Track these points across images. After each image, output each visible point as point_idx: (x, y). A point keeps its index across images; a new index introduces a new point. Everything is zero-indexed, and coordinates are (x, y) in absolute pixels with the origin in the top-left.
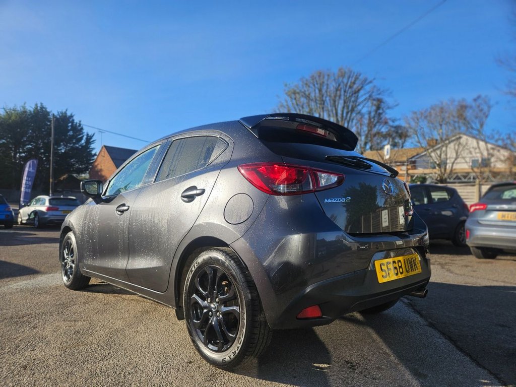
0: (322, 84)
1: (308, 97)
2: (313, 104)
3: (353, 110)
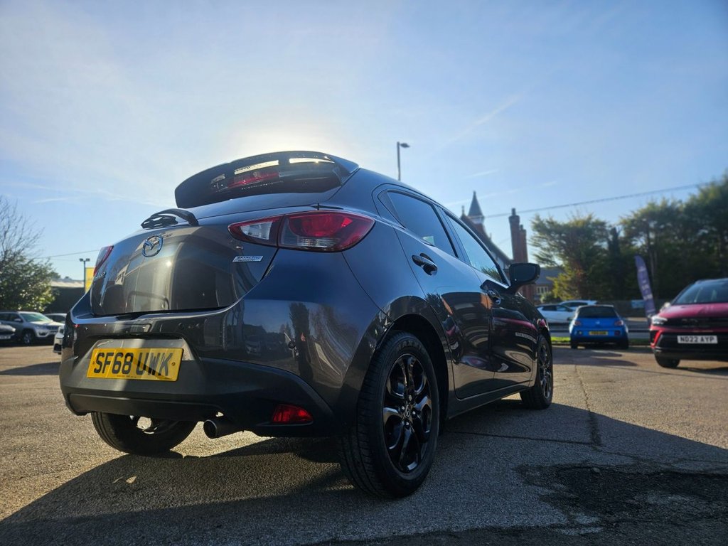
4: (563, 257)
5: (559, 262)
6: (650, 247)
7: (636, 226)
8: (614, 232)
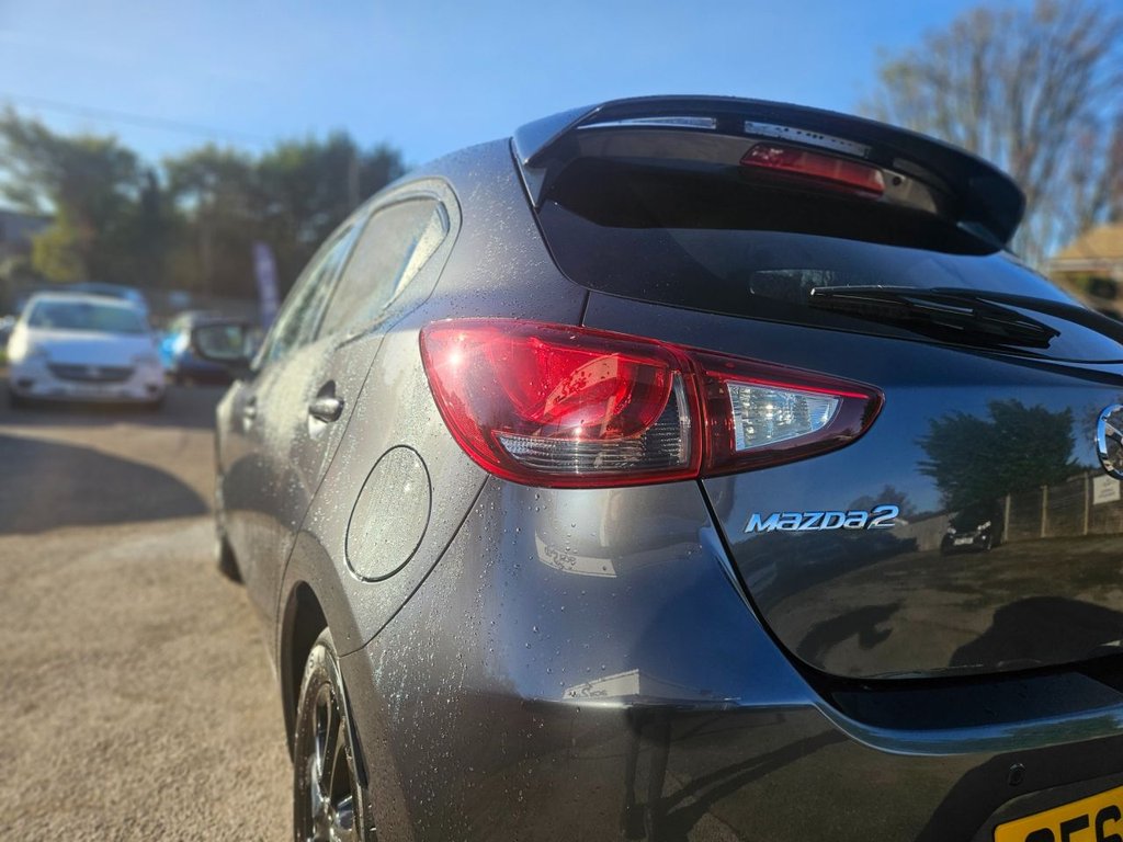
0: (984, 45)
1: (940, 82)
2: (952, 101)
3: (1069, 111)
4: (58, 198)
5: (47, 205)
6: (205, 213)
7: (189, 173)
8: (151, 176)
